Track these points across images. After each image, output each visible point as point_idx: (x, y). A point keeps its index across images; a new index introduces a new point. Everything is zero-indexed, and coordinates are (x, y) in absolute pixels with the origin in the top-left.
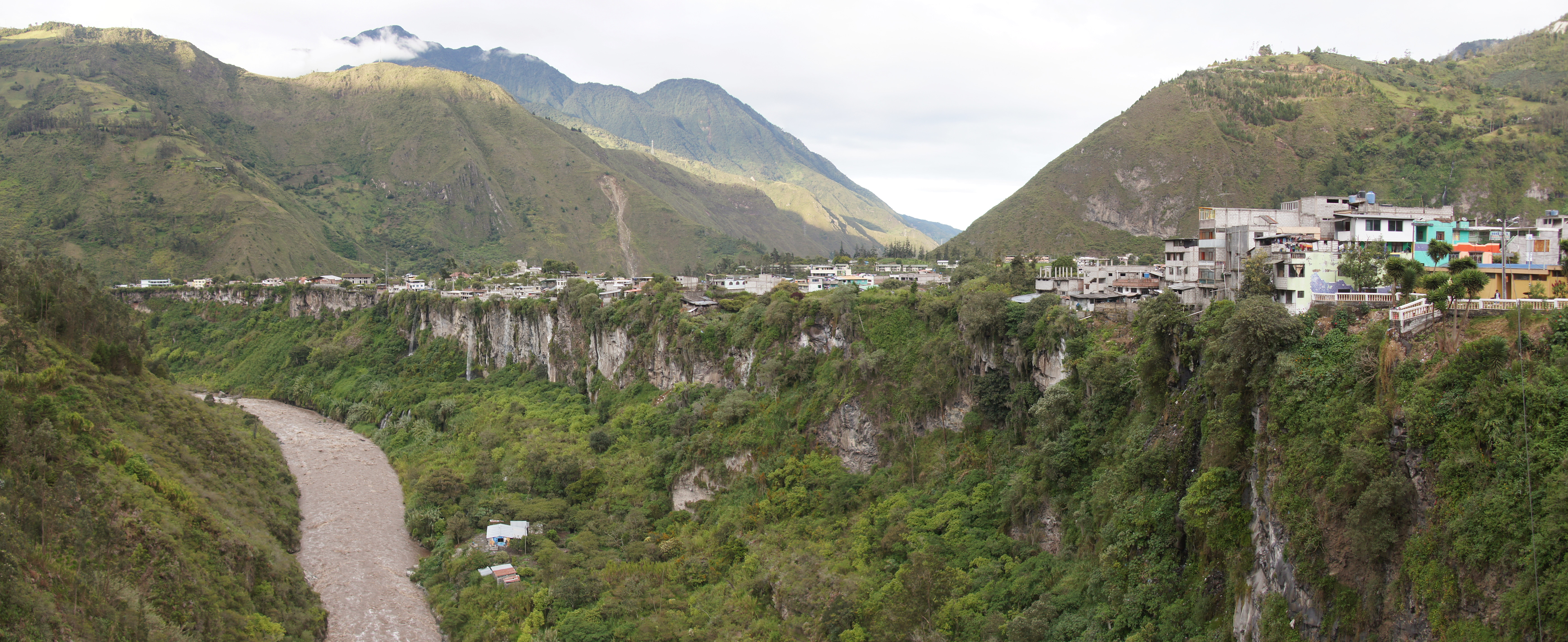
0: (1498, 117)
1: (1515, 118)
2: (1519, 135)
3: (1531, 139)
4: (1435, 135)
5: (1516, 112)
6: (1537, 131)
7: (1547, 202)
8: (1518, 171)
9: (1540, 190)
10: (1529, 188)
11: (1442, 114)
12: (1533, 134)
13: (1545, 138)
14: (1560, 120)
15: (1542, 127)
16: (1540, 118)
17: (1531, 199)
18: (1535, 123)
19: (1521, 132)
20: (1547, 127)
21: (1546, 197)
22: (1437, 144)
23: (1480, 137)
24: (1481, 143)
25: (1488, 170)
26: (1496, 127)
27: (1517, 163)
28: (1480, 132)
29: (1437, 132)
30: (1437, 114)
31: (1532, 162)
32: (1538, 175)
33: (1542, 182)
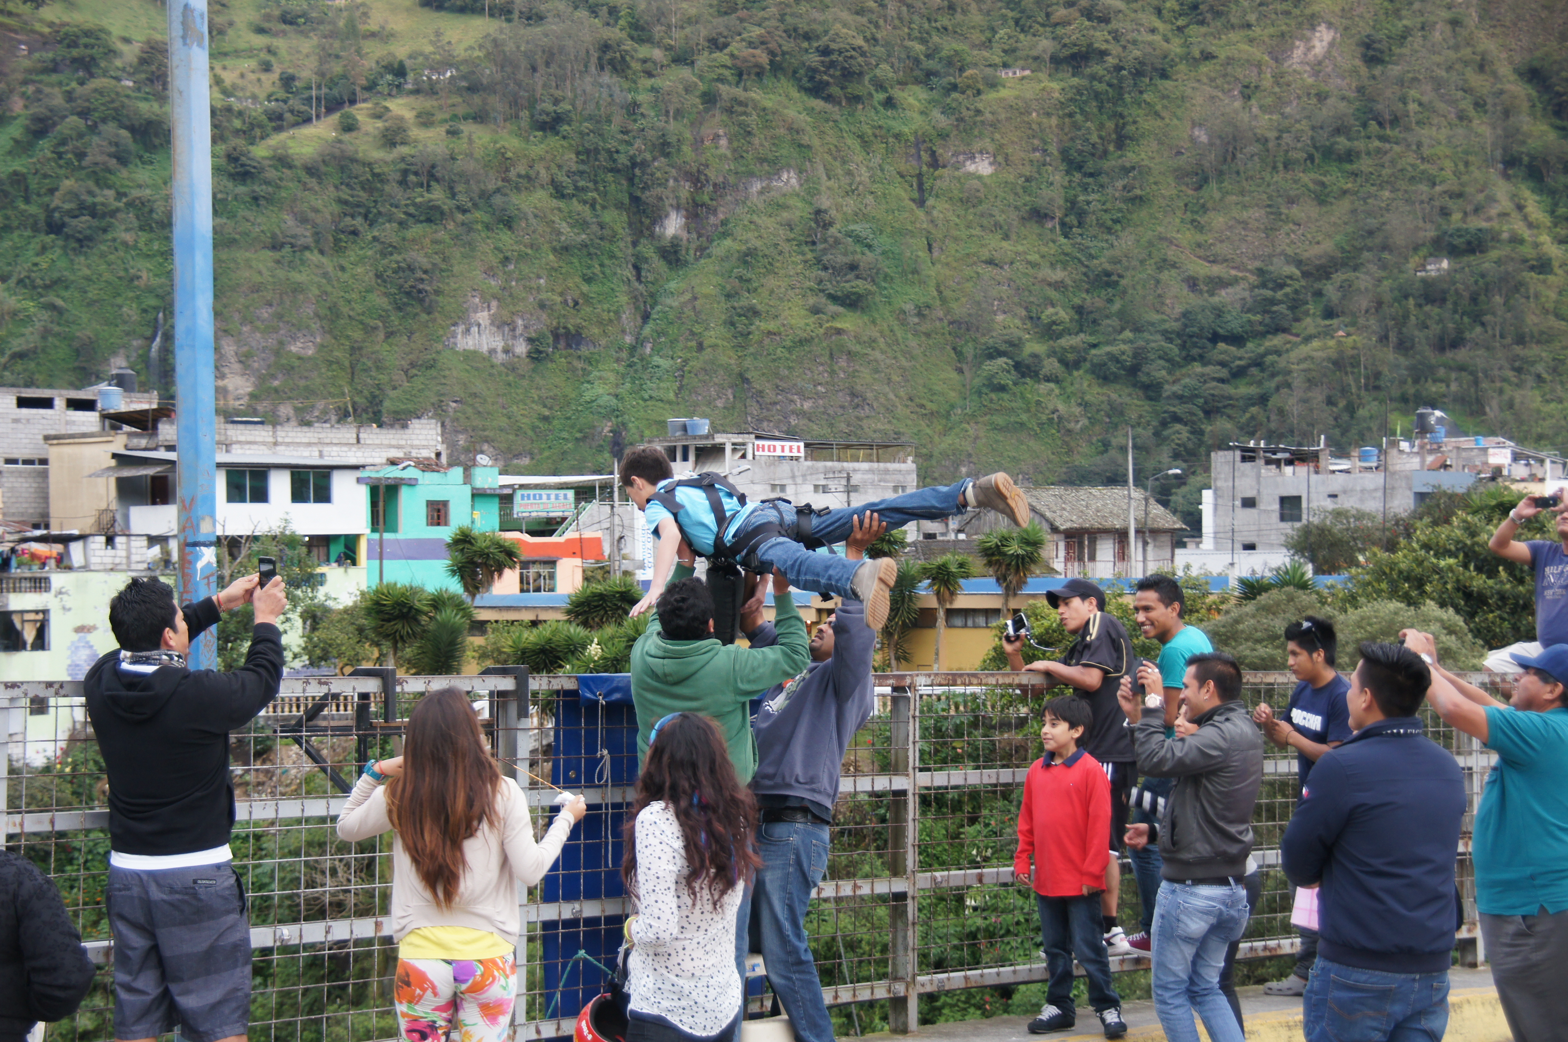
0: (337, 68)
1: (400, 71)
2: (415, 132)
3: (461, 145)
4: (110, 128)
5: (401, 51)
6: (480, 117)
7: (525, 366)
8: (421, 259)
9: (501, 324)
10: (462, 317)
11: (130, 53)
12: (467, 128)
13: (511, 143)
14: (560, 80)
15: (496, 103)
16: (488, 72)
17: (470, 356)
18: (473, 89)
19: (425, 120)
20: (514, 102)
21: (521, 348)
22: (123, 159)
23: (276, 140)
24: (283, 161)
25: (313, 257)
26: (333, 105)
27: (416, 230)
28: (277, 121)
29: (118, 116)
30: (111, 53)
31: (468, 227)
32: (490, 272)
33: (505, 296)
